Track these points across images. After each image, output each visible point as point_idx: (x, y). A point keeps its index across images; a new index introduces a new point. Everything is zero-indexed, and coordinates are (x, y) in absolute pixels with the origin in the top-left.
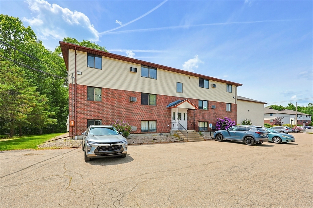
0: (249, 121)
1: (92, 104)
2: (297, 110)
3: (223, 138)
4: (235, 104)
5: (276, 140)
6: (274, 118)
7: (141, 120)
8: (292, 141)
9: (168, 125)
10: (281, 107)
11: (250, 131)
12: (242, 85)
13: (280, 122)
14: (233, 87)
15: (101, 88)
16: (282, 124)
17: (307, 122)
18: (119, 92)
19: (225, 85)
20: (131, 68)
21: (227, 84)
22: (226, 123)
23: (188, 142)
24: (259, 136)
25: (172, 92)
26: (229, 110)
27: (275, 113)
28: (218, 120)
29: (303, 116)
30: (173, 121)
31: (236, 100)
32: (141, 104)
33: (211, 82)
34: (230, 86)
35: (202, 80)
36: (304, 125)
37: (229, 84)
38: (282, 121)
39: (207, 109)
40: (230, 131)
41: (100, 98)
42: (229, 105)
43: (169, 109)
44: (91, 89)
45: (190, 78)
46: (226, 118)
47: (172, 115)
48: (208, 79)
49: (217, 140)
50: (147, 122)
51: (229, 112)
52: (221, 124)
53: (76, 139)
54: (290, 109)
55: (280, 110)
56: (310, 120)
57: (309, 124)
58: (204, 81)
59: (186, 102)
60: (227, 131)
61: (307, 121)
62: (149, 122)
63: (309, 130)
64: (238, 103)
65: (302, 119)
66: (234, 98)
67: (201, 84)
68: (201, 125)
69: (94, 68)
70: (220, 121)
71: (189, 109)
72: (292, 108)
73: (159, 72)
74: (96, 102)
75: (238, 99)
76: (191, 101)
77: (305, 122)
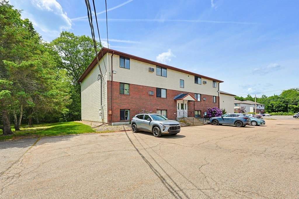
0: (224, 110)
1: (123, 97)
2: (256, 101)
3: (218, 122)
4: (218, 97)
5: (254, 123)
6: (238, 108)
7: (157, 110)
8: (264, 124)
9: (175, 114)
10: (242, 98)
11: (239, 117)
12: (223, 82)
13: (243, 110)
14: (217, 83)
15: (129, 84)
16: (245, 112)
17: (262, 111)
18: (141, 87)
19: (212, 82)
20: (150, 68)
21: (213, 81)
22: (215, 111)
23: (194, 126)
24: (246, 120)
25: (177, 87)
26: (215, 102)
27: (239, 103)
28: (209, 109)
29: (259, 106)
30: (178, 110)
31: (219, 93)
32: (157, 97)
33: (203, 80)
34: (215, 83)
35: (197, 77)
36: (260, 113)
37: (214, 81)
38: (245, 110)
39: (200, 101)
40: (223, 117)
41: (128, 92)
42: (215, 97)
43: (175, 101)
44: (122, 85)
45: (189, 76)
46: (215, 107)
47: (178, 106)
48: (201, 77)
49: (213, 125)
50: (160, 111)
51: (215, 103)
52: (212, 112)
53: (113, 125)
54: (249, 100)
55: (242, 101)
56: (264, 109)
57: (263, 112)
58: (198, 78)
59: (189, 95)
60: (221, 117)
61: (262, 109)
62: (162, 111)
63: (264, 117)
64: (220, 96)
65: (258, 108)
66: (218, 92)
67: (196, 81)
68: (196, 113)
69: (124, 68)
70: (211, 110)
71: (189, 101)
72: (250, 98)
73: (169, 71)
74: (126, 95)
75: (220, 93)
76: (192, 95)
77: (260, 110)
